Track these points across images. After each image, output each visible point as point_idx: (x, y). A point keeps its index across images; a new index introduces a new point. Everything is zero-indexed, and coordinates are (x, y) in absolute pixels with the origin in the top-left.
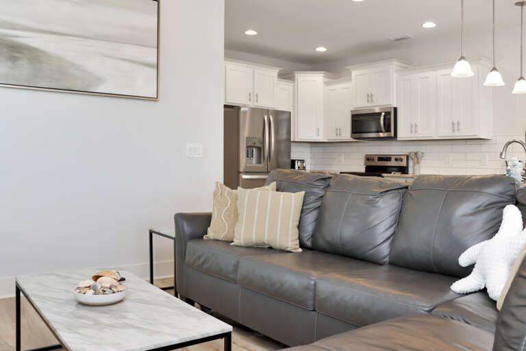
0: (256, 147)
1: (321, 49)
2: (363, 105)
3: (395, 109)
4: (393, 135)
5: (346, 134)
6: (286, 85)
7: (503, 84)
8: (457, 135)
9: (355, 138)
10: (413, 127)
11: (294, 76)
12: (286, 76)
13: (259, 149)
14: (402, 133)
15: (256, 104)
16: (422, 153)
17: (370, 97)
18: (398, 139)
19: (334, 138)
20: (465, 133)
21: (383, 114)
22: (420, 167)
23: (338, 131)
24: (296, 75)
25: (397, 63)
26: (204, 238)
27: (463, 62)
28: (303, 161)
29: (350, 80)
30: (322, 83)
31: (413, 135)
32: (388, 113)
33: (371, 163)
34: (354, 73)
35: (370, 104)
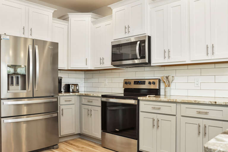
2: (121, 37)
3: (149, 38)
4: (147, 61)
5: (108, 64)
6: (61, 24)
9: (114, 66)
10: (166, 53)
12: (63, 18)
13: (24, 76)
14: (155, 61)
17: (127, 29)
18: (152, 65)
19: (98, 66)
21: (138, 43)
22: (170, 89)
23: (102, 60)
24: (69, 16)
28: (76, 85)
30: (90, 22)
32: (143, 42)
33: (129, 86)
34: (114, 10)
35: (127, 35)
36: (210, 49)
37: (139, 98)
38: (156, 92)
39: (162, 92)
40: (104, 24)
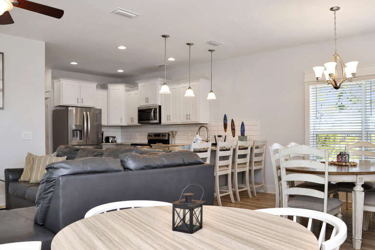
0: (79, 130)
1: (120, 71)
2: (143, 104)
3: (160, 107)
4: (159, 122)
5: (136, 122)
6: (103, 92)
7: (194, 96)
8: (189, 122)
9: (140, 124)
10: (168, 117)
11: (107, 87)
12: (104, 87)
13: (81, 131)
14: (164, 121)
15: (82, 104)
16: (176, 132)
17: (147, 100)
18: (162, 124)
19: (130, 123)
20: (193, 120)
21: (153, 109)
22: (175, 140)
23: (132, 119)
25: (161, 80)
26: (19, 180)
27: (165, 85)
28: (114, 137)
29: (138, 89)
30: (124, 90)
31: (168, 122)
32: (156, 109)
33: (151, 138)
34: (140, 85)
35: (147, 104)
36: (188, 117)
37: (152, 145)
38: (166, 142)
39: (170, 142)
40: (133, 93)
